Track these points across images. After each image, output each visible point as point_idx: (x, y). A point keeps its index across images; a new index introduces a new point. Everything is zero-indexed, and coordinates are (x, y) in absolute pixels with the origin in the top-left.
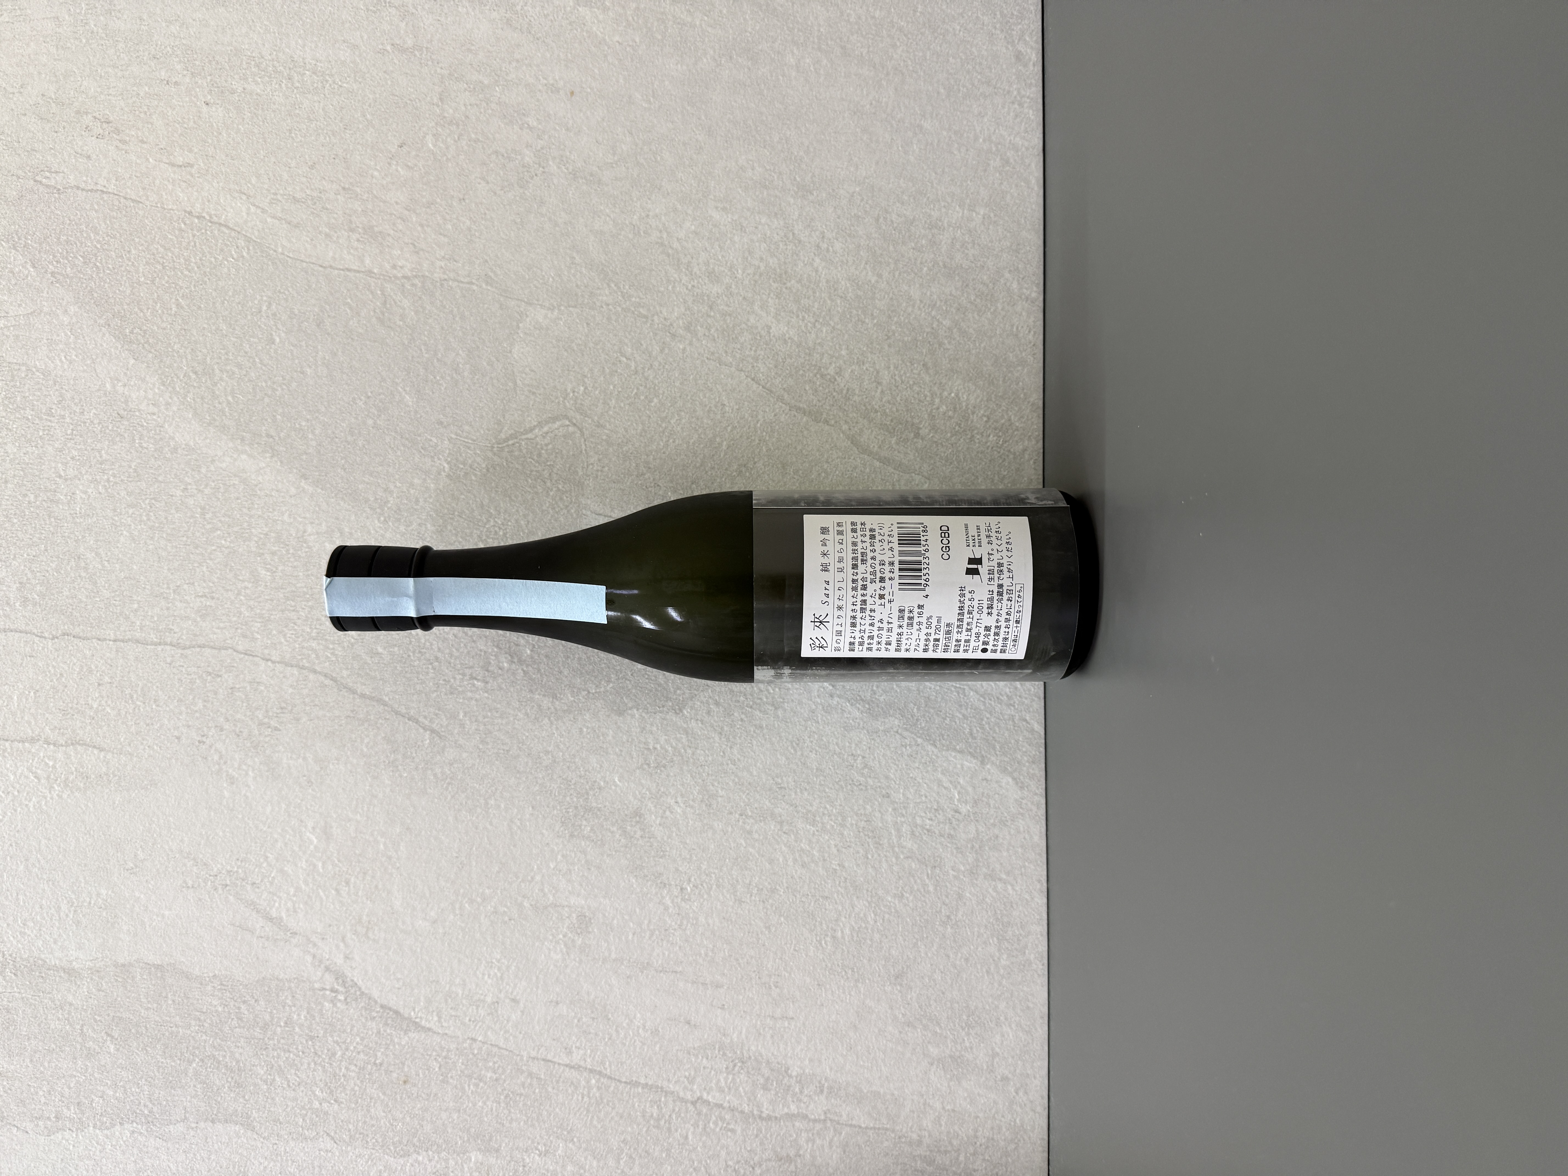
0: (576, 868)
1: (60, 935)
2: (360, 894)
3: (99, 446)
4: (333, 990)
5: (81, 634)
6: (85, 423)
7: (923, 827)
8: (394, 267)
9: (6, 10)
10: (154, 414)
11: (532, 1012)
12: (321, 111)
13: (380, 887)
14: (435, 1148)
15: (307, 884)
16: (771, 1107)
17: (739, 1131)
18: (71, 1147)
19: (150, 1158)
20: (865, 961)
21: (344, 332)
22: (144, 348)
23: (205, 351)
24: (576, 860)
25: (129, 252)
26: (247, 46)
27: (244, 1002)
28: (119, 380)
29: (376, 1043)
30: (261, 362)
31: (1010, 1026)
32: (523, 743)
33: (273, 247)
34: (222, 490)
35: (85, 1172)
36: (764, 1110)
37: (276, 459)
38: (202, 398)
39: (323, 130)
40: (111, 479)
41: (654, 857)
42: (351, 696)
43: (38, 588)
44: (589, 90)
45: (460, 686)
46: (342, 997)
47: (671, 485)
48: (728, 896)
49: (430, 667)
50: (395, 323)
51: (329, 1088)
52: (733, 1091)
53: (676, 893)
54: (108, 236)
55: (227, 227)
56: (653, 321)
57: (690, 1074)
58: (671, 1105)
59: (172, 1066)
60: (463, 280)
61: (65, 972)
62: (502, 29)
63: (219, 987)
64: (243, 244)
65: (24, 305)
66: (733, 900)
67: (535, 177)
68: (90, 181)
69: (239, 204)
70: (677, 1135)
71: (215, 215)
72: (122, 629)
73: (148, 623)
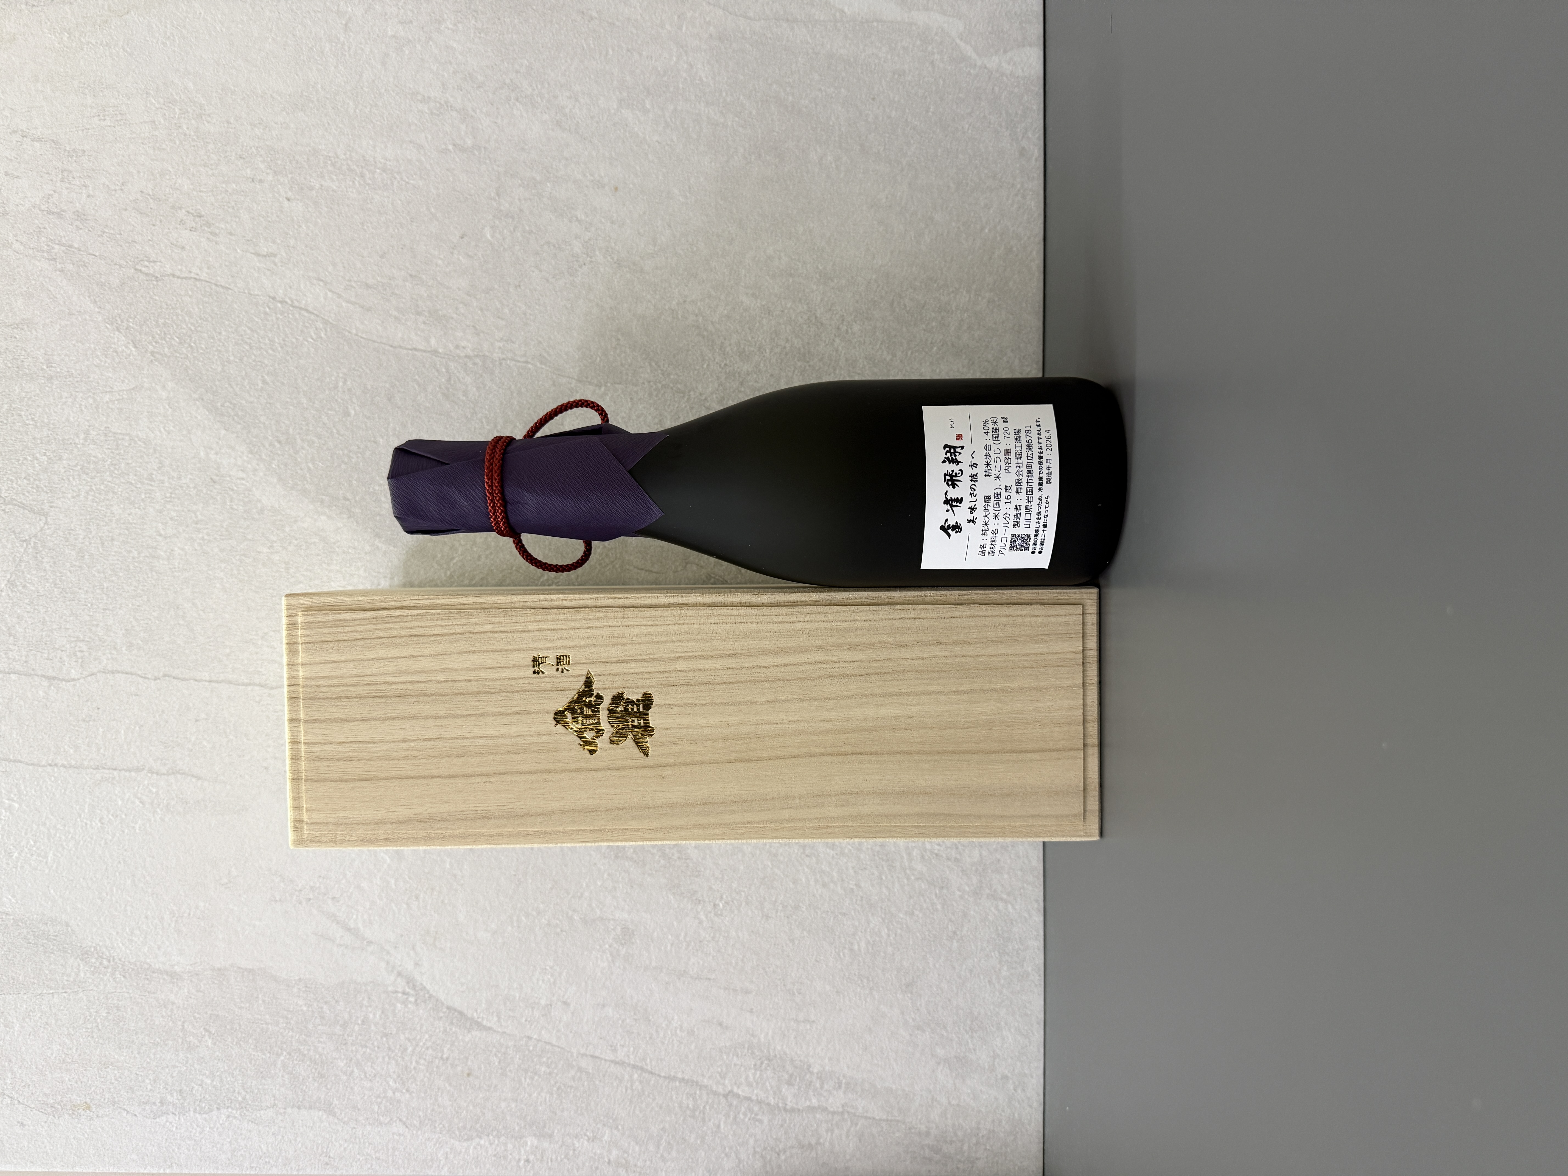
0: (621, 886)
1: (163, 942)
2: (428, 908)
3: (194, 508)
4: (404, 993)
5: (180, 676)
6: (181, 487)
7: (932, 852)
8: (457, 347)
9: (108, 115)
10: (243, 479)
11: (581, 1013)
12: (390, 205)
13: (446, 902)
14: (495, 1133)
15: (381, 899)
16: (794, 1101)
17: (766, 1121)
18: (174, 1129)
19: (244, 1139)
20: (879, 972)
21: (412, 406)
22: (233, 420)
23: (287, 422)
24: (620, 879)
25: (220, 333)
26: (324, 147)
27: (326, 1003)
28: (211, 449)
29: (443, 1040)
30: (338, 432)
31: (1010, 1030)
33: (348, 328)
34: (304, 547)
36: (788, 1103)
37: (353, 519)
38: (286, 465)
39: (392, 222)
40: (206, 537)
41: (690, 876)
43: (142, 634)
44: (631, 186)
46: (412, 999)
48: (756, 911)
50: (459, 398)
51: (402, 1079)
52: (760, 1085)
53: (709, 909)
54: (201, 319)
55: (307, 311)
56: (689, 395)
57: (722, 1071)
58: (705, 1098)
59: (262, 1059)
60: (519, 359)
61: (167, 975)
62: (553, 130)
63: (304, 989)
64: (321, 326)
65: (127, 381)
66: (761, 915)
67: (584, 266)
68: (184, 269)
69: (318, 290)
70: (711, 1124)
71: (296, 300)
72: (216, 671)
73: (239, 666)
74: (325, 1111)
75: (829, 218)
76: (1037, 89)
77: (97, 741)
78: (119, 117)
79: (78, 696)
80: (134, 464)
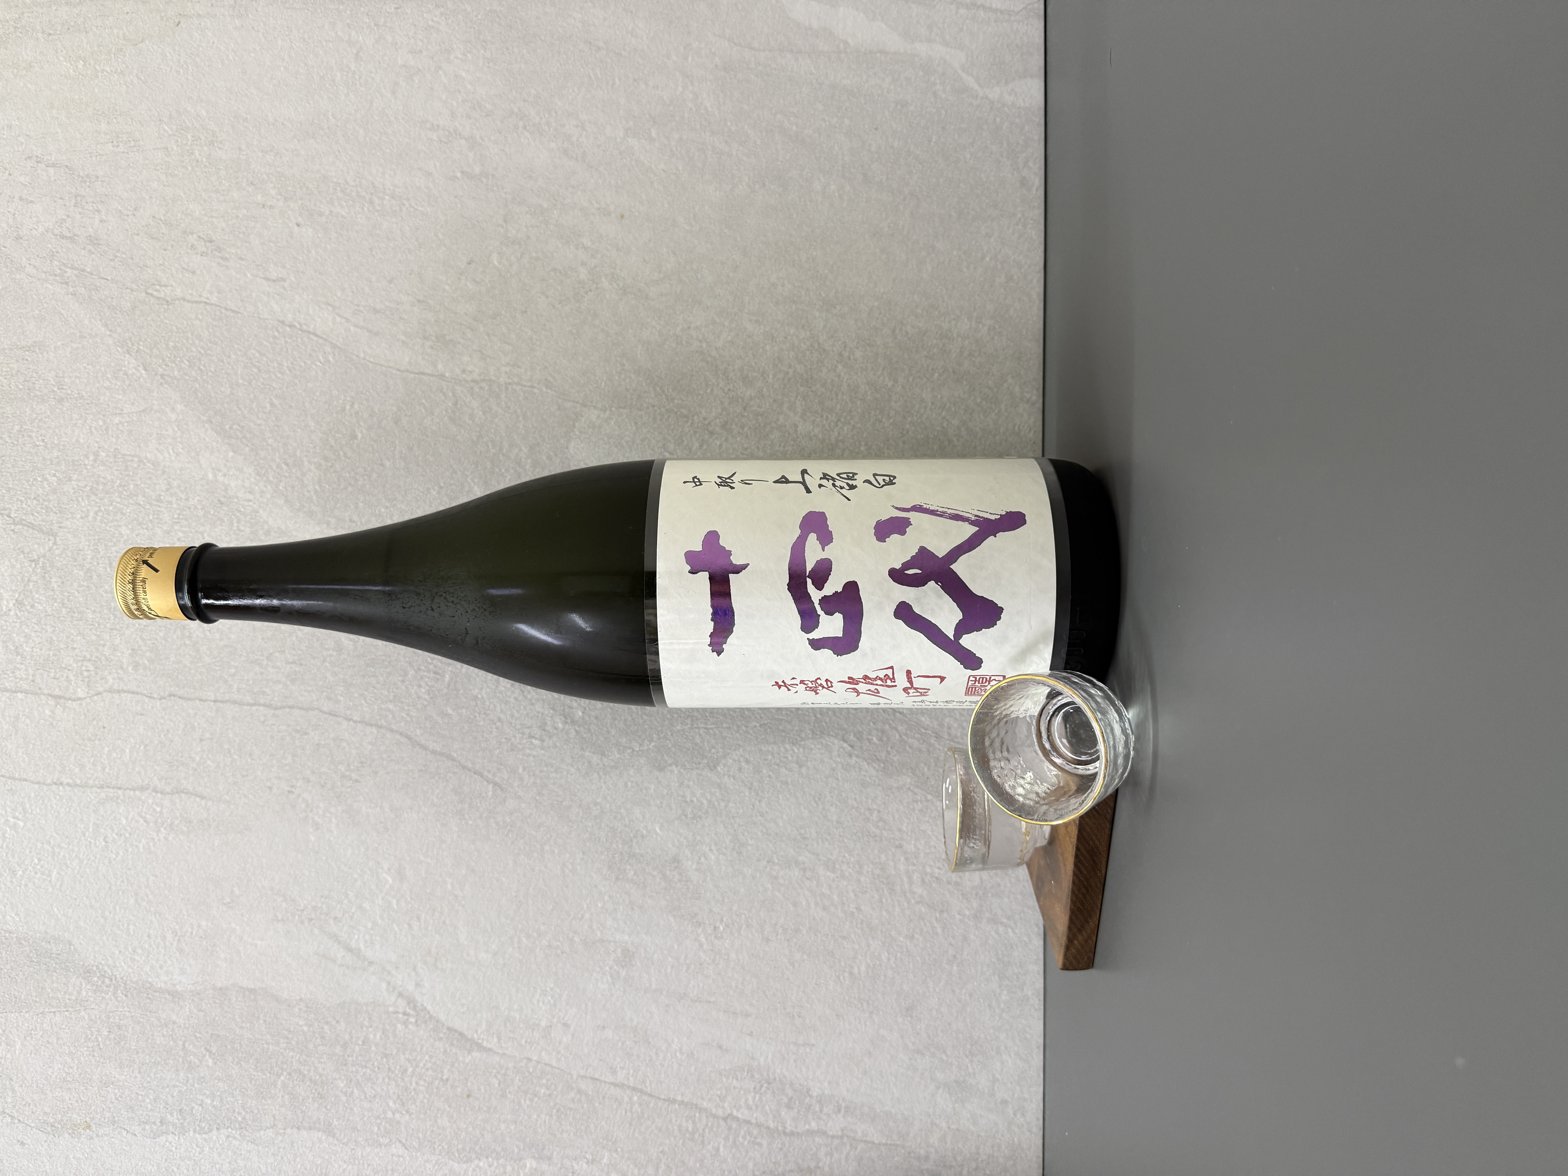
0: (621, 907)
1: (165, 962)
2: (430, 928)
3: (202, 529)
4: (405, 1014)
5: (186, 695)
6: (189, 508)
7: (932, 876)
8: (464, 371)
9: (122, 142)
10: (250, 501)
11: (581, 1035)
12: (399, 232)
13: (448, 922)
14: (494, 1156)
15: (383, 919)
16: (794, 1124)
17: (765, 1145)
18: (174, 1149)
19: (243, 1160)
20: (879, 995)
21: (419, 429)
22: (241, 442)
23: (295, 445)
24: (621, 901)
25: (229, 357)
26: (334, 174)
27: (327, 1023)
28: (219, 471)
29: (443, 1061)
30: (345, 455)
31: (1009, 1055)
32: (575, 795)
33: (355, 353)
35: (185, 1171)
36: (787, 1126)
38: (293, 487)
39: (400, 248)
41: (690, 898)
42: (424, 752)
43: (148, 654)
44: (637, 214)
45: (520, 744)
46: (413, 1020)
48: (756, 935)
49: (494, 726)
50: (465, 421)
51: (401, 1100)
52: (760, 1108)
53: (710, 932)
54: (210, 342)
55: (315, 334)
56: (693, 420)
57: (721, 1093)
58: (704, 1121)
59: (263, 1079)
60: (525, 384)
61: (169, 994)
62: (560, 158)
63: (305, 1009)
64: (329, 350)
65: (136, 404)
66: (761, 938)
67: (589, 293)
68: (195, 294)
69: (326, 315)
70: (710, 1147)
71: (305, 324)
72: (221, 691)
73: (244, 686)
74: (323, 1131)
75: (832, 247)
76: (1038, 120)
77: (102, 760)
78: (132, 144)
79: (85, 715)
80: (143, 485)
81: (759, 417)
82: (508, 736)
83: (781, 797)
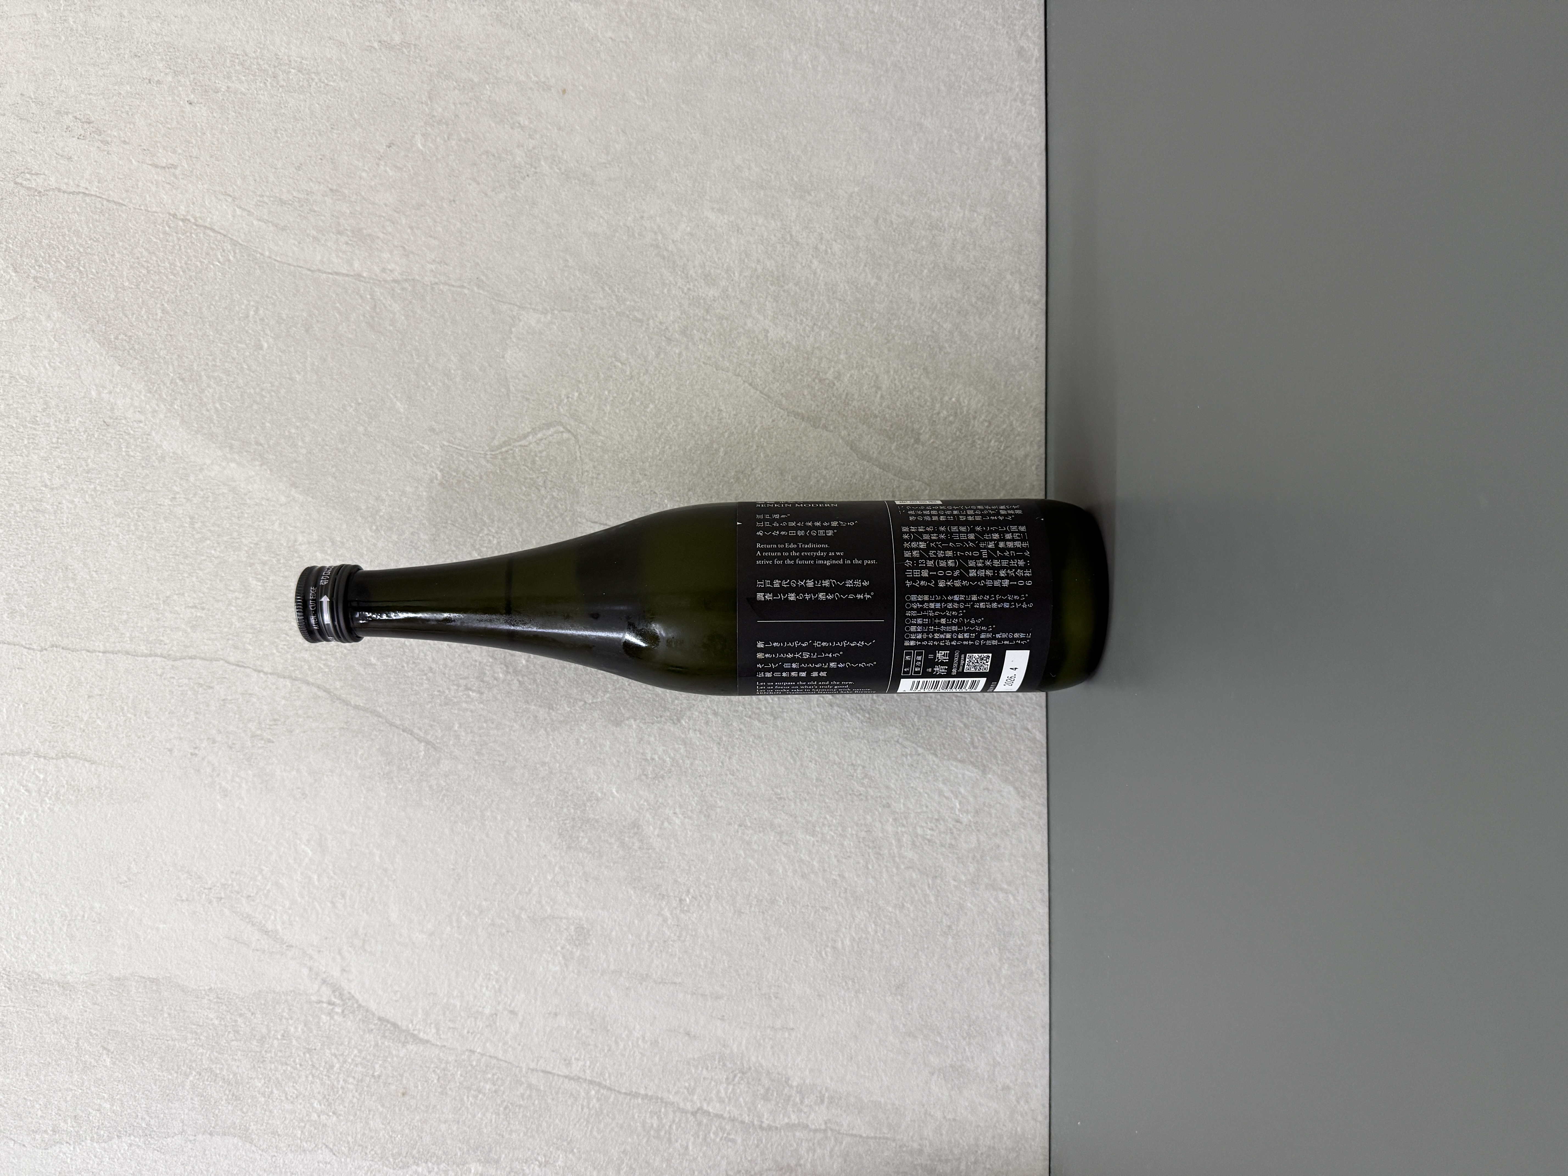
0: (574, 880)
1: (54, 949)
2: (356, 907)
3: (85, 454)
4: (329, 1003)
5: (70, 646)
6: (70, 431)
7: (924, 838)
8: (384, 270)
10: (141, 422)
11: (531, 1023)
12: (307, 110)
13: (376, 899)
14: (434, 1159)
15: (303, 898)
16: (771, 1118)
17: (739, 1141)
18: (69, 1160)
19: (148, 1171)
20: (866, 972)
21: (333, 337)
22: (129, 354)
23: (191, 357)
24: (573, 872)
25: (113, 256)
26: (230, 43)
27: (241, 1015)
28: (104, 387)
29: (374, 1055)
30: (249, 368)
31: (1011, 1035)
32: (519, 754)
33: (259, 250)
34: (211, 499)
36: (764, 1120)
37: (265, 467)
38: (190, 405)
39: (309, 129)
41: (652, 868)
42: (345, 707)
43: (26, 599)
44: (581, 88)
45: (455, 697)
46: (339, 1010)
47: (667, 492)
48: (727, 907)
49: (425, 677)
50: (385, 328)
51: (328, 1100)
52: (733, 1101)
53: (675, 905)
54: (91, 239)
55: (213, 230)
56: (648, 324)
57: (690, 1085)
58: (671, 1116)
59: (169, 1080)
60: (454, 283)
61: (59, 986)
62: (492, 25)
63: (215, 1000)
64: (229, 247)
66: (732, 911)
67: (527, 178)
68: (71, 183)
69: (225, 207)
70: (678, 1145)
71: (200, 218)
72: (112, 640)
73: (137, 634)
75: (805, 124)
80: (15, 406)
81: (724, 321)
82: (441, 689)
83: (753, 752)
